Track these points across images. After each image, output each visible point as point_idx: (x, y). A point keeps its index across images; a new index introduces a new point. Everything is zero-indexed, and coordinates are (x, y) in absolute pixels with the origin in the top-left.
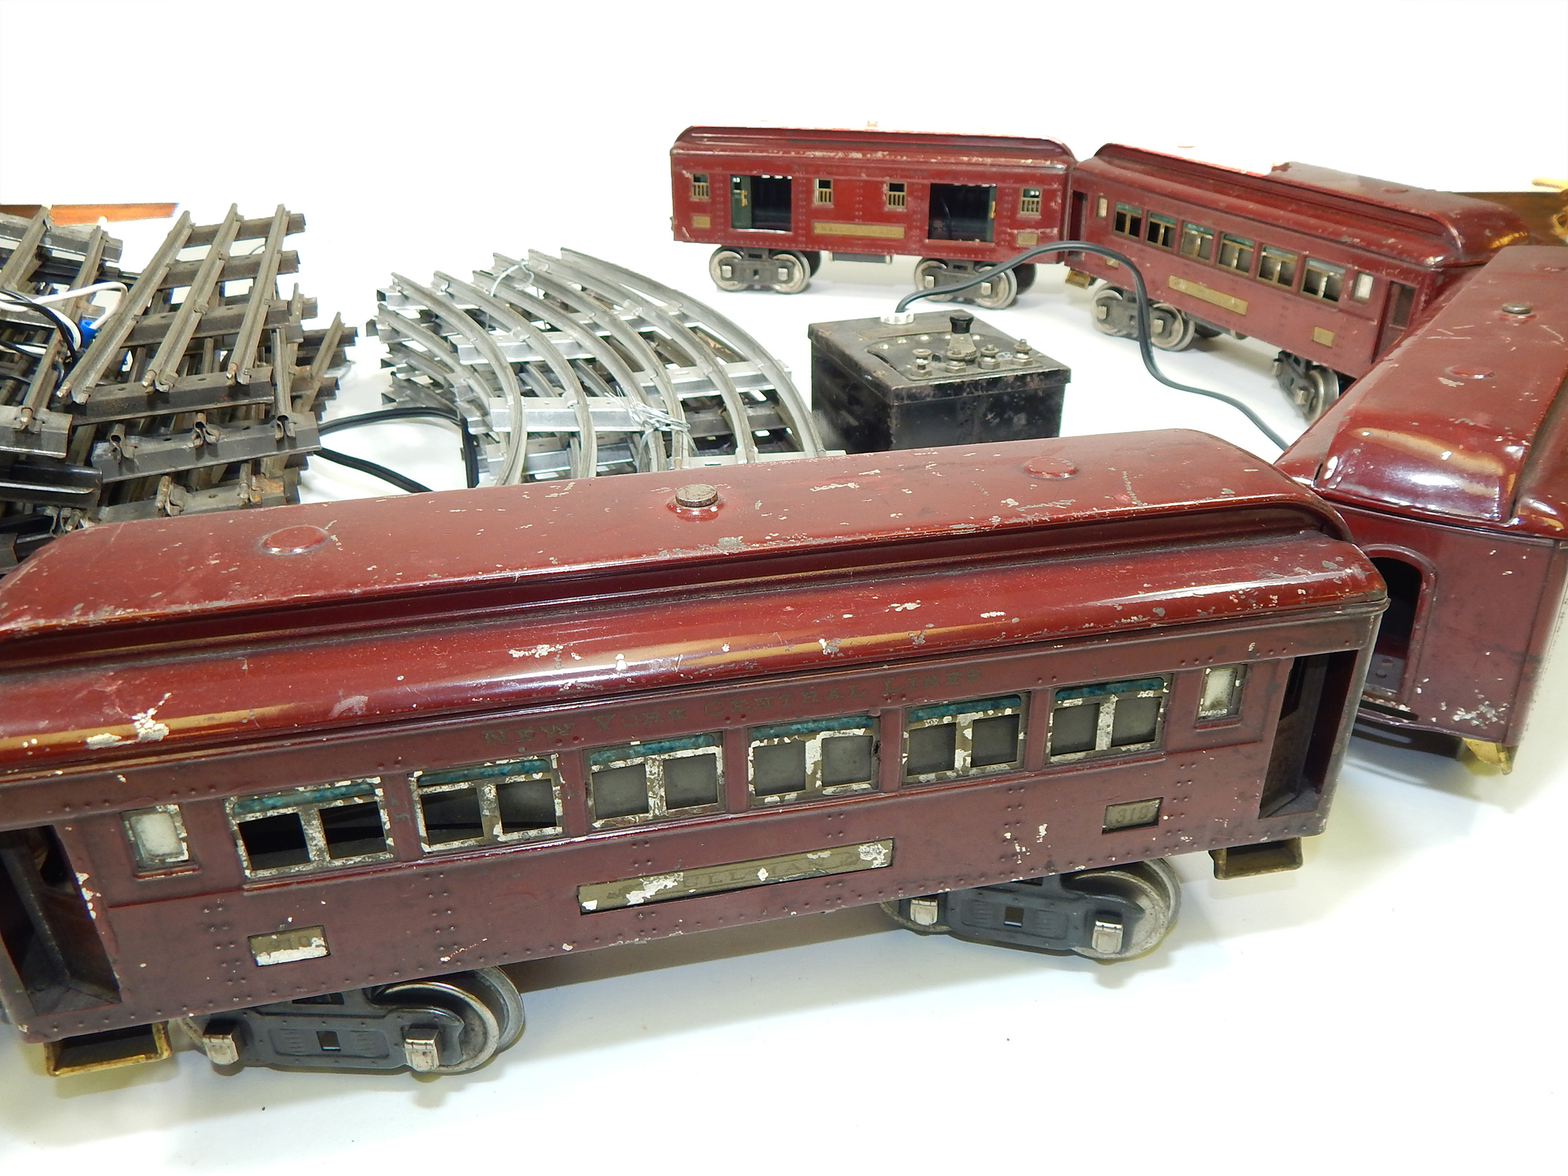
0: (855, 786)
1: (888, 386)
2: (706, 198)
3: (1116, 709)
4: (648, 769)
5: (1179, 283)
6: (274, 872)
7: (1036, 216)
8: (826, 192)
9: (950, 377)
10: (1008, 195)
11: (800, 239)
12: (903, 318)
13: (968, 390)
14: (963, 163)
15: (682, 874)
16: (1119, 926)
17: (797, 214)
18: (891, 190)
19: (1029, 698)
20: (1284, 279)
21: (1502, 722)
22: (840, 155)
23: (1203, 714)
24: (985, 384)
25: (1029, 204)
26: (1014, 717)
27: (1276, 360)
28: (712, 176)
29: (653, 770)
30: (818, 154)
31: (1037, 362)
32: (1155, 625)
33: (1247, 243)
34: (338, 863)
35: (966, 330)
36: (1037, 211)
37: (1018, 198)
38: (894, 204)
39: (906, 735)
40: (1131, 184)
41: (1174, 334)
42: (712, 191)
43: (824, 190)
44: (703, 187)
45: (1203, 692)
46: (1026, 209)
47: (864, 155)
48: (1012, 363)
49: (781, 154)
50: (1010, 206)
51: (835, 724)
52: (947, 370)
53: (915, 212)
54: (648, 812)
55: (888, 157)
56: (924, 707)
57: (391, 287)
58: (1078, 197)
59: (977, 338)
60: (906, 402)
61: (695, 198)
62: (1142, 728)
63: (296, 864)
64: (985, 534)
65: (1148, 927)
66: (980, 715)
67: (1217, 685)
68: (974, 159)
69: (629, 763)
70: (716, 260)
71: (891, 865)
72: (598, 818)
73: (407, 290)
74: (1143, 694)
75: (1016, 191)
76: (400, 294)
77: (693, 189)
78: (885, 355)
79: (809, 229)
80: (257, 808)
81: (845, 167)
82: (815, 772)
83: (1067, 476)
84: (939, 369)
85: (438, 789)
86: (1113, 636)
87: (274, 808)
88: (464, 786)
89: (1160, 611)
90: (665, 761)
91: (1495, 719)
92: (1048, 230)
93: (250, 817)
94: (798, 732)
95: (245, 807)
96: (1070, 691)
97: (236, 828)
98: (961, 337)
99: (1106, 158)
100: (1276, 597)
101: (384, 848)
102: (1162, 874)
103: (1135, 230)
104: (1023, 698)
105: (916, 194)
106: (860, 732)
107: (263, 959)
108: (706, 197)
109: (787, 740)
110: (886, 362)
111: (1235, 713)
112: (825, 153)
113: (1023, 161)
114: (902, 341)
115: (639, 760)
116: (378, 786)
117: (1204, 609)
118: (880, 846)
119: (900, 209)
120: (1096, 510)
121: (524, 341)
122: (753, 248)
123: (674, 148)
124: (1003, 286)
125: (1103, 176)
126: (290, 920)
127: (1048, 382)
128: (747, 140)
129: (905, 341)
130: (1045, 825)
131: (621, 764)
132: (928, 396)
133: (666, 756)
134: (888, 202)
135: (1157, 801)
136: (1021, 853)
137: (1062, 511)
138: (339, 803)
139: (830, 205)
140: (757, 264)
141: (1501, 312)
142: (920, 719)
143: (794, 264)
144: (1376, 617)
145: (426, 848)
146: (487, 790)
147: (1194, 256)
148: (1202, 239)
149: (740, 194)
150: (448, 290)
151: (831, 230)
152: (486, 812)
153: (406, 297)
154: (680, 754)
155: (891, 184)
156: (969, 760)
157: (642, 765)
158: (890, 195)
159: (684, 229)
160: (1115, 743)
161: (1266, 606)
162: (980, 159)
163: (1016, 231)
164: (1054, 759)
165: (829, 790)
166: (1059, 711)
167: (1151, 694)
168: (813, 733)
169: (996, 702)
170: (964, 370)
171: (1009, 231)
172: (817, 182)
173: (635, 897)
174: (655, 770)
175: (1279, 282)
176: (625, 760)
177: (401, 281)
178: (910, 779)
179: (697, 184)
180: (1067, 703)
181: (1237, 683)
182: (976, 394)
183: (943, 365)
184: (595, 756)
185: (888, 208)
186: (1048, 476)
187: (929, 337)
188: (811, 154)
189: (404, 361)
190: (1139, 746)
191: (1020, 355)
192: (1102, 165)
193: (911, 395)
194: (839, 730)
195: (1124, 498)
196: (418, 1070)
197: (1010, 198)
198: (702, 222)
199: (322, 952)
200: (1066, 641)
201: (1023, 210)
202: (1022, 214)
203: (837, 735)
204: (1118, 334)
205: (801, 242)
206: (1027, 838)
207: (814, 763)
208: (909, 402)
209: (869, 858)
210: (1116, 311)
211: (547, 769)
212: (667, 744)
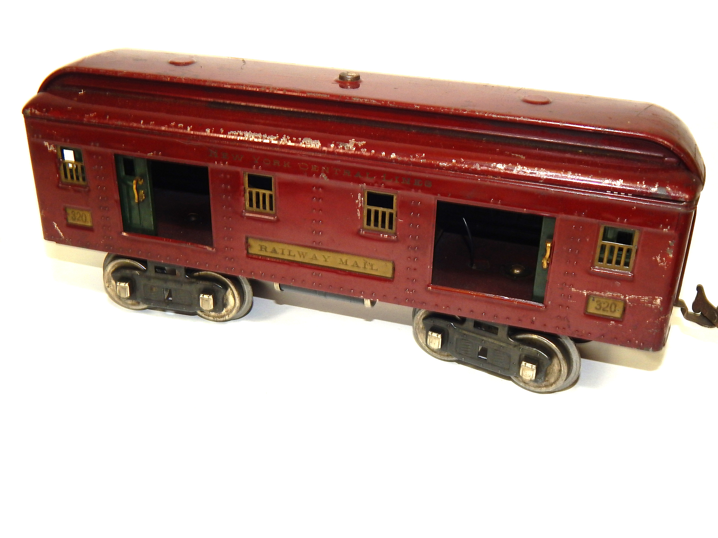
10: (576, 234)
14: (498, 174)
22: (286, 141)
37: (594, 240)
38: (376, 225)
46: (604, 260)
47: (325, 144)
55: (364, 152)
68: (518, 170)
75: (591, 228)
105: (413, 214)
155: (369, 194)
158: (369, 211)
185: (365, 229)
188: (237, 135)
198: (86, 217)
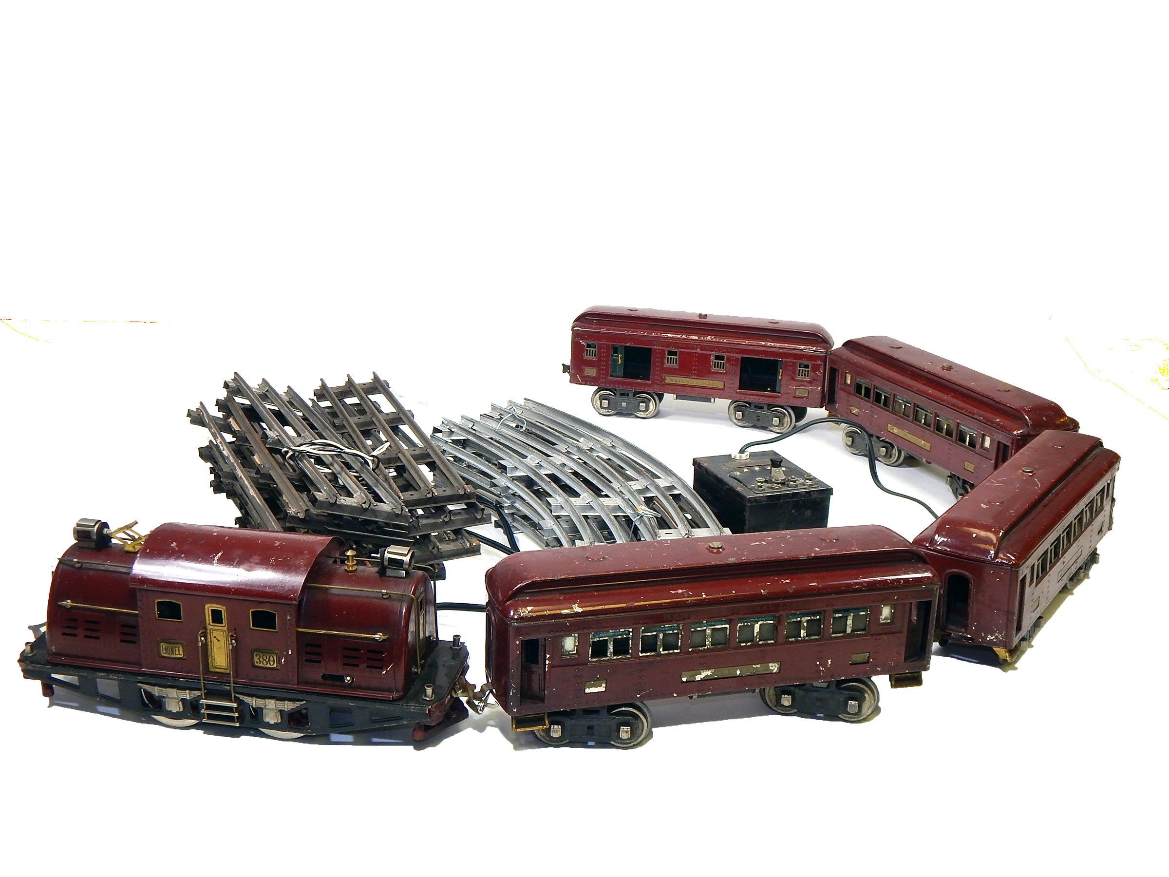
0: (769, 642)
1: (744, 496)
2: (594, 359)
3: (853, 618)
4: (707, 630)
5: (893, 429)
6: (597, 659)
7: (807, 379)
8: (674, 358)
9: (774, 492)
10: (790, 366)
11: (654, 385)
12: (744, 456)
13: (783, 498)
14: (762, 346)
15: (713, 670)
16: (857, 702)
17: (654, 371)
18: (715, 359)
19: (824, 613)
20: (949, 433)
21: (1004, 640)
22: (684, 336)
23: (882, 622)
24: (791, 495)
25: (802, 372)
26: (819, 620)
27: (949, 477)
28: (599, 345)
29: (708, 632)
30: (670, 335)
31: (816, 484)
32: (864, 589)
33: (929, 411)
34: (615, 658)
35: (779, 466)
36: (808, 376)
37: (796, 368)
38: (718, 367)
39: (786, 624)
40: (864, 368)
41: (893, 456)
42: (598, 354)
43: (672, 357)
44: (592, 351)
45: (881, 614)
46: (801, 375)
48: (804, 485)
49: (646, 334)
50: (791, 373)
51: (764, 619)
52: (772, 488)
53: (731, 374)
54: (705, 646)
55: (714, 340)
56: (792, 614)
58: (833, 372)
59: (784, 469)
60: (753, 504)
61: (587, 357)
62: (862, 626)
63: (603, 657)
64: (810, 559)
65: (868, 706)
66: (809, 618)
67: (886, 612)
68: (769, 344)
69: (702, 629)
70: (598, 396)
71: (779, 672)
72: (691, 648)
73: (453, 428)
74: (861, 613)
75: (795, 364)
76: (449, 430)
77: (584, 351)
78: (739, 478)
79: (662, 379)
80: (597, 637)
81: (688, 345)
82: (757, 635)
83: (835, 541)
84: (768, 487)
85: (647, 634)
86: (851, 592)
87: (602, 637)
88: (655, 633)
89: (865, 584)
90: (712, 628)
91: (1001, 639)
92: (815, 388)
93: (595, 640)
94: (752, 621)
95: (594, 636)
96: (838, 612)
97: (591, 643)
98: (777, 469)
99: (849, 349)
100: (902, 581)
101: (628, 653)
102: (871, 685)
103: (867, 394)
104: (823, 612)
106: (772, 622)
107: (587, 691)
108: (594, 357)
109: (749, 624)
110: (741, 483)
111: (892, 622)
112: (674, 335)
113: (799, 346)
114: (745, 470)
115: (705, 628)
116: (631, 632)
117: (880, 584)
118: (776, 664)
119: (721, 371)
120: (844, 552)
121: (538, 463)
122: (623, 390)
123: (573, 326)
124: (787, 420)
125: (849, 362)
126: (598, 676)
127: (822, 495)
128: (623, 324)
129: (747, 470)
130: (830, 660)
131: (699, 629)
132: (764, 501)
133: (713, 627)
134: (714, 366)
135: (868, 653)
136: (822, 670)
137: (833, 552)
138: (620, 637)
139: (676, 366)
140: (625, 400)
141: (1021, 471)
142: (790, 619)
143: (650, 400)
144: (937, 589)
145: (641, 655)
146: (660, 635)
147: (901, 415)
148: (905, 405)
149: (617, 356)
150: (473, 428)
151: (676, 381)
152: (659, 643)
153: (452, 432)
154: (717, 627)
155: (716, 356)
156: (805, 634)
157: (706, 630)
158: (715, 362)
159: (578, 375)
160: (853, 631)
161: (899, 584)
162: (772, 344)
163: (795, 388)
164: (833, 635)
165: (761, 643)
166: (835, 618)
167: (864, 613)
168: (757, 622)
169: (814, 614)
170: (781, 488)
171: (791, 387)
172: (668, 352)
173: (698, 678)
174: (709, 632)
175: (946, 435)
176: (701, 628)
177: (447, 421)
178: (787, 640)
179: (588, 349)
180: (837, 616)
181: (893, 611)
182: (787, 500)
183: (770, 485)
184: (692, 626)
185: (713, 369)
186: (828, 541)
187: (759, 467)
188: (665, 335)
190: (861, 632)
191: (807, 481)
192: (847, 354)
193: (755, 500)
194: (765, 621)
195: (853, 548)
196: (623, 738)
197: (791, 368)
198: (591, 372)
199: (604, 689)
200: (836, 593)
201: (799, 375)
202: (799, 378)
203: (765, 623)
204: (859, 454)
205: (654, 387)
206: (824, 664)
207: (757, 632)
208: (755, 504)
209: (772, 669)
210: (858, 440)
211: (679, 629)
212: (713, 623)
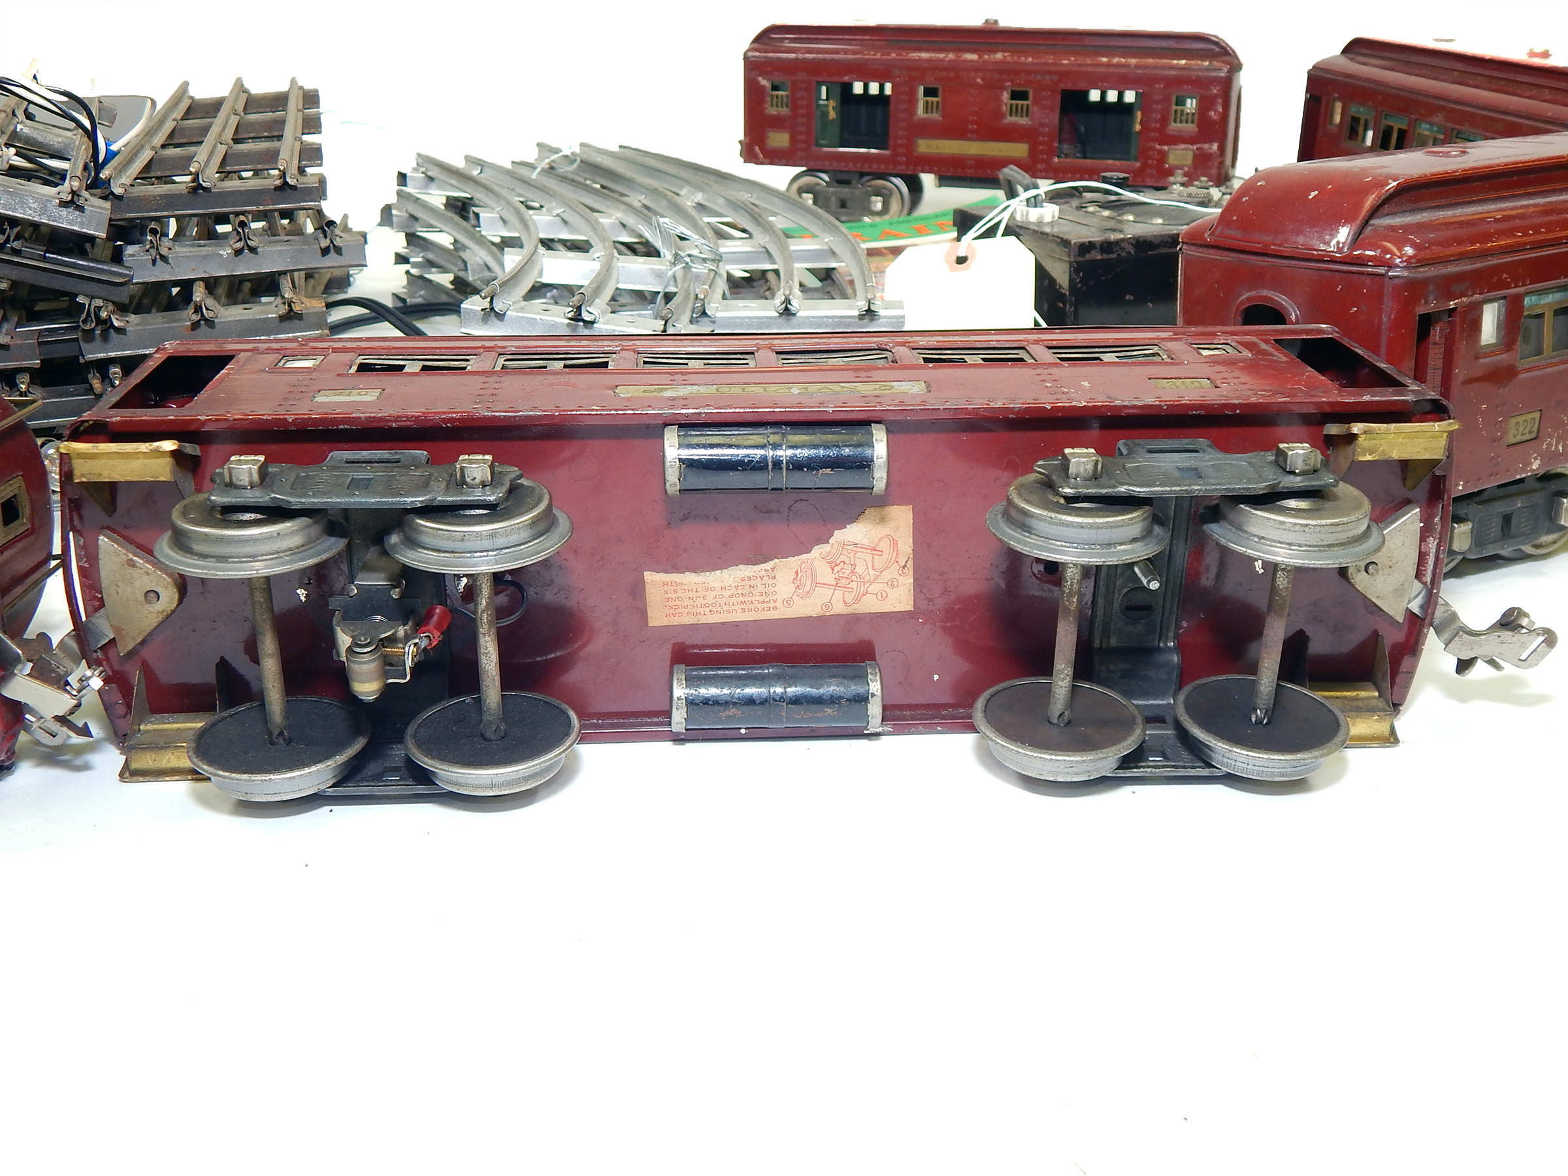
2: (785, 111)
7: (1191, 128)
10: (1158, 102)
11: (899, 158)
14: (1102, 65)
17: (897, 128)
18: (1012, 99)
22: (951, 56)
25: (1182, 114)
28: (794, 84)
30: (924, 55)
36: (1192, 122)
42: (793, 102)
43: (930, 99)
44: (782, 96)
46: (1178, 120)
47: (980, 57)
49: (879, 56)
50: (1159, 116)
53: (1042, 125)
57: (414, 169)
61: (772, 111)
68: (1116, 60)
70: (796, 186)
73: (431, 171)
75: (1167, 98)
76: (423, 175)
77: (768, 99)
79: (911, 146)
81: (957, 71)
92: (1206, 146)
99: (1349, 54)
105: (1044, 102)
108: (785, 108)
112: (933, 55)
113: (1175, 62)
119: (1023, 121)
122: (841, 171)
123: (748, 51)
128: (838, 42)
134: (1008, 113)
139: (936, 116)
140: (845, 191)
143: (890, 191)
149: (827, 106)
151: (937, 148)
153: (431, 179)
155: (1012, 91)
158: (1011, 105)
159: (757, 149)
162: (1123, 60)
163: (1166, 148)
171: (1158, 147)
172: (921, 89)
177: (424, 161)
179: (775, 93)
188: (915, 55)
189: (421, 255)
192: (1352, 67)
197: (1160, 107)
201: (1175, 122)
202: (1174, 127)
205: (900, 163)
